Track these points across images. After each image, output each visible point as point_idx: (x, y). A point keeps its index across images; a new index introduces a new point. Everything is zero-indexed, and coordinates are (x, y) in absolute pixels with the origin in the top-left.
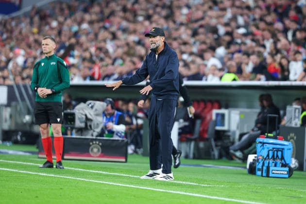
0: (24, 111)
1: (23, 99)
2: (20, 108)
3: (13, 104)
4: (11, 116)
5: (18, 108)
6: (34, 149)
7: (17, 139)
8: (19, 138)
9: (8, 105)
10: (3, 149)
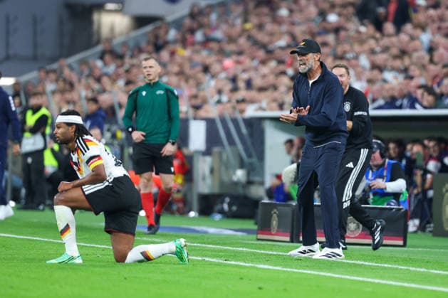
0: (234, 161)
1: (232, 142)
2: (228, 157)
3: (216, 150)
4: (212, 171)
5: (224, 157)
6: (250, 225)
7: (223, 208)
8: (226, 207)
9: (208, 152)
10: (200, 225)
